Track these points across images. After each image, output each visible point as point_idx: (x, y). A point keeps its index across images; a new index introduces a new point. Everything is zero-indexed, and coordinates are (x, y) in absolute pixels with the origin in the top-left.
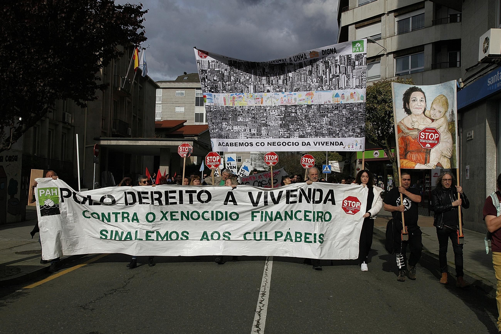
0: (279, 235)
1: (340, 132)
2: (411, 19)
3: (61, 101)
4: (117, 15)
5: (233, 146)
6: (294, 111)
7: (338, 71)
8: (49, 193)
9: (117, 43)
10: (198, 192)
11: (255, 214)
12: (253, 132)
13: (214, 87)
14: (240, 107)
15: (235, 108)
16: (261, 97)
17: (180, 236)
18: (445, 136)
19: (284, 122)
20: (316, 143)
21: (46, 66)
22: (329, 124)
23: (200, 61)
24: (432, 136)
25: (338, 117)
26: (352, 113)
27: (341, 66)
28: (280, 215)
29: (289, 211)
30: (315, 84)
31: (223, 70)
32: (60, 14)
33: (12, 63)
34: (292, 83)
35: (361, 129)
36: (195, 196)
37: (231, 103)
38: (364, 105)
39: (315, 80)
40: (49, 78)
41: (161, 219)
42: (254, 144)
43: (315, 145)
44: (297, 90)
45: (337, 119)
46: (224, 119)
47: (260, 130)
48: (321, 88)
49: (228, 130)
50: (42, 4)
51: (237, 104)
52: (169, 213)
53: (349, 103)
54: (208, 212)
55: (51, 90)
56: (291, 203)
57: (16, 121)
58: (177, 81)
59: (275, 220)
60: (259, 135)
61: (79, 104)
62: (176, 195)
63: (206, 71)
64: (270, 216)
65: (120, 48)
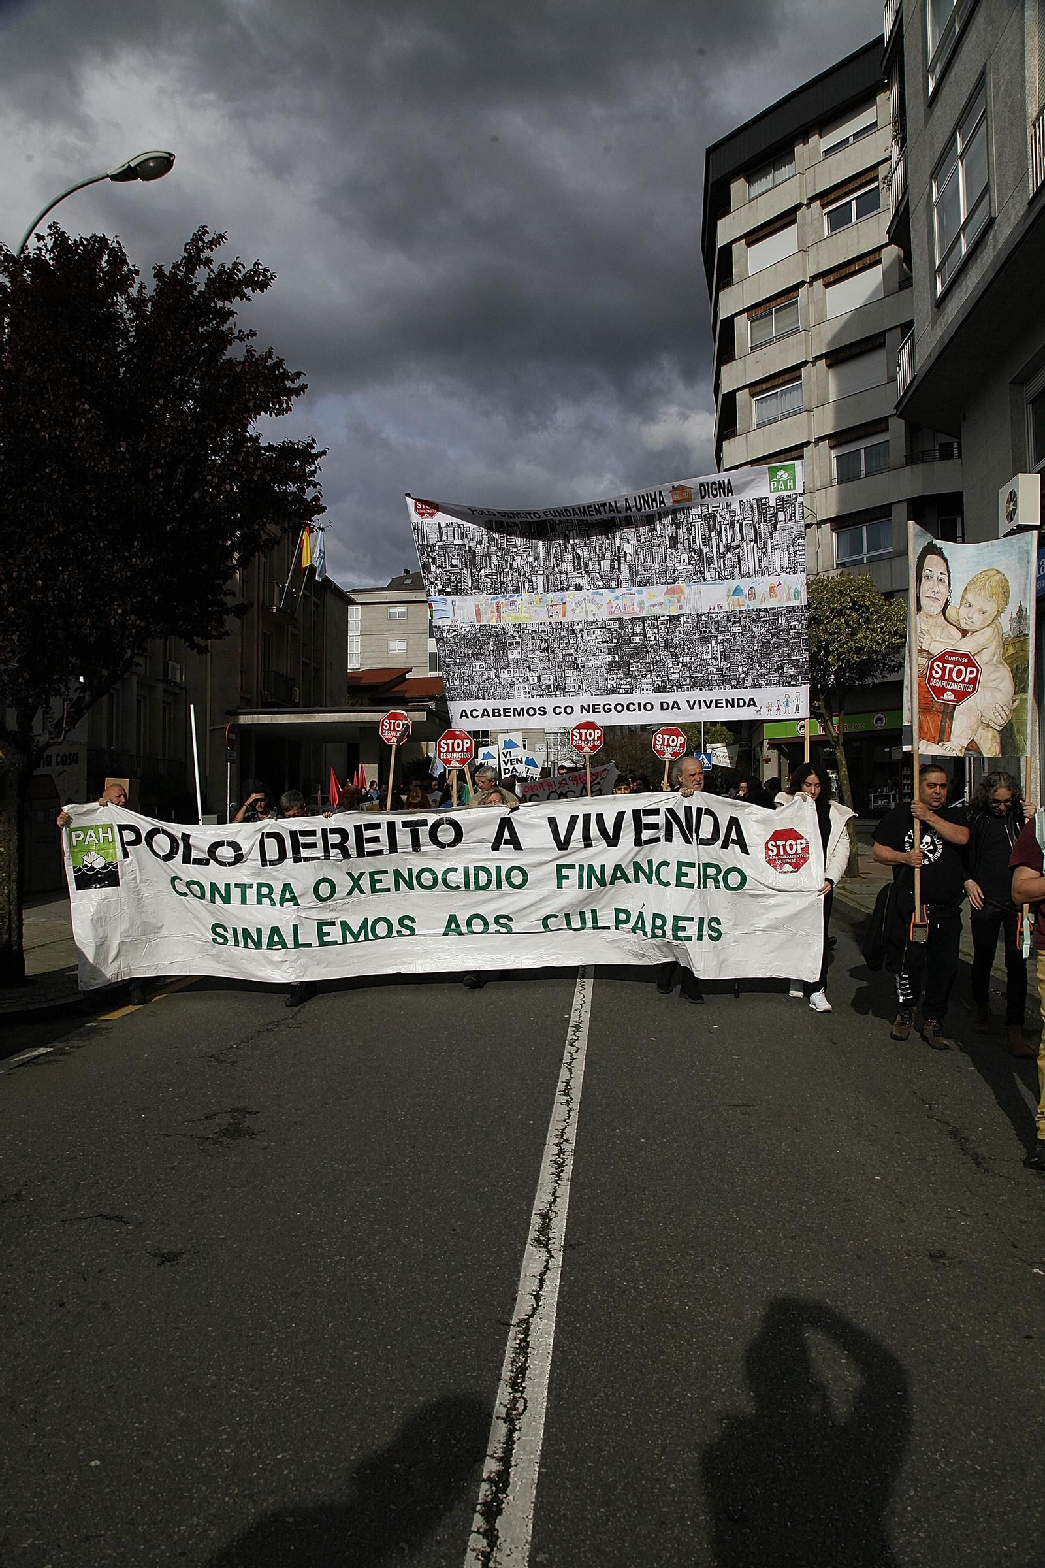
0: (623, 917)
1: (747, 675)
2: (862, 451)
3: (159, 642)
4: (263, 464)
5: (500, 715)
6: (638, 631)
7: (738, 536)
8: (94, 839)
9: (265, 520)
10: (430, 823)
11: (565, 872)
12: (545, 681)
13: (454, 582)
14: (514, 626)
15: (503, 629)
16: (562, 600)
17: (396, 927)
18: (992, 672)
19: (617, 656)
20: (692, 704)
21: (128, 574)
22: (721, 659)
23: (420, 526)
24: (959, 672)
25: (742, 641)
26: (776, 631)
27: (744, 523)
28: (623, 872)
29: (643, 860)
30: (686, 568)
31: (473, 544)
32: (153, 469)
33: (62, 572)
34: (631, 567)
35: (796, 666)
36: (424, 832)
37: (492, 618)
38: (802, 612)
39: (684, 557)
40: (134, 598)
41: (350, 893)
42: (549, 710)
43: (692, 708)
44: (646, 582)
45: (738, 646)
46: (477, 654)
47: (561, 677)
48: (699, 575)
49: (487, 680)
50: (118, 452)
51: (508, 619)
52: (367, 877)
53: (768, 607)
54: (455, 870)
55: (138, 622)
56: (647, 842)
57: (73, 686)
58: (389, 588)
59: (612, 883)
60: (560, 688)
61: (193, 646)
62: (379, 832)
63: (432, 547)
64: (599, 877)
65: (274, 529)
